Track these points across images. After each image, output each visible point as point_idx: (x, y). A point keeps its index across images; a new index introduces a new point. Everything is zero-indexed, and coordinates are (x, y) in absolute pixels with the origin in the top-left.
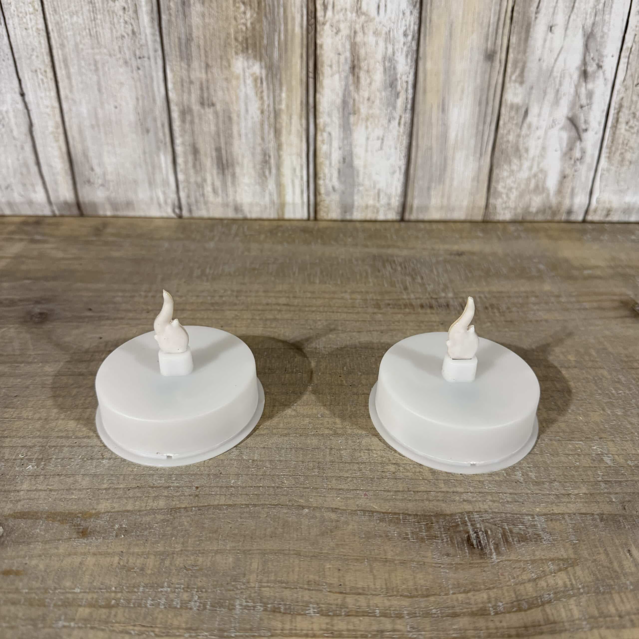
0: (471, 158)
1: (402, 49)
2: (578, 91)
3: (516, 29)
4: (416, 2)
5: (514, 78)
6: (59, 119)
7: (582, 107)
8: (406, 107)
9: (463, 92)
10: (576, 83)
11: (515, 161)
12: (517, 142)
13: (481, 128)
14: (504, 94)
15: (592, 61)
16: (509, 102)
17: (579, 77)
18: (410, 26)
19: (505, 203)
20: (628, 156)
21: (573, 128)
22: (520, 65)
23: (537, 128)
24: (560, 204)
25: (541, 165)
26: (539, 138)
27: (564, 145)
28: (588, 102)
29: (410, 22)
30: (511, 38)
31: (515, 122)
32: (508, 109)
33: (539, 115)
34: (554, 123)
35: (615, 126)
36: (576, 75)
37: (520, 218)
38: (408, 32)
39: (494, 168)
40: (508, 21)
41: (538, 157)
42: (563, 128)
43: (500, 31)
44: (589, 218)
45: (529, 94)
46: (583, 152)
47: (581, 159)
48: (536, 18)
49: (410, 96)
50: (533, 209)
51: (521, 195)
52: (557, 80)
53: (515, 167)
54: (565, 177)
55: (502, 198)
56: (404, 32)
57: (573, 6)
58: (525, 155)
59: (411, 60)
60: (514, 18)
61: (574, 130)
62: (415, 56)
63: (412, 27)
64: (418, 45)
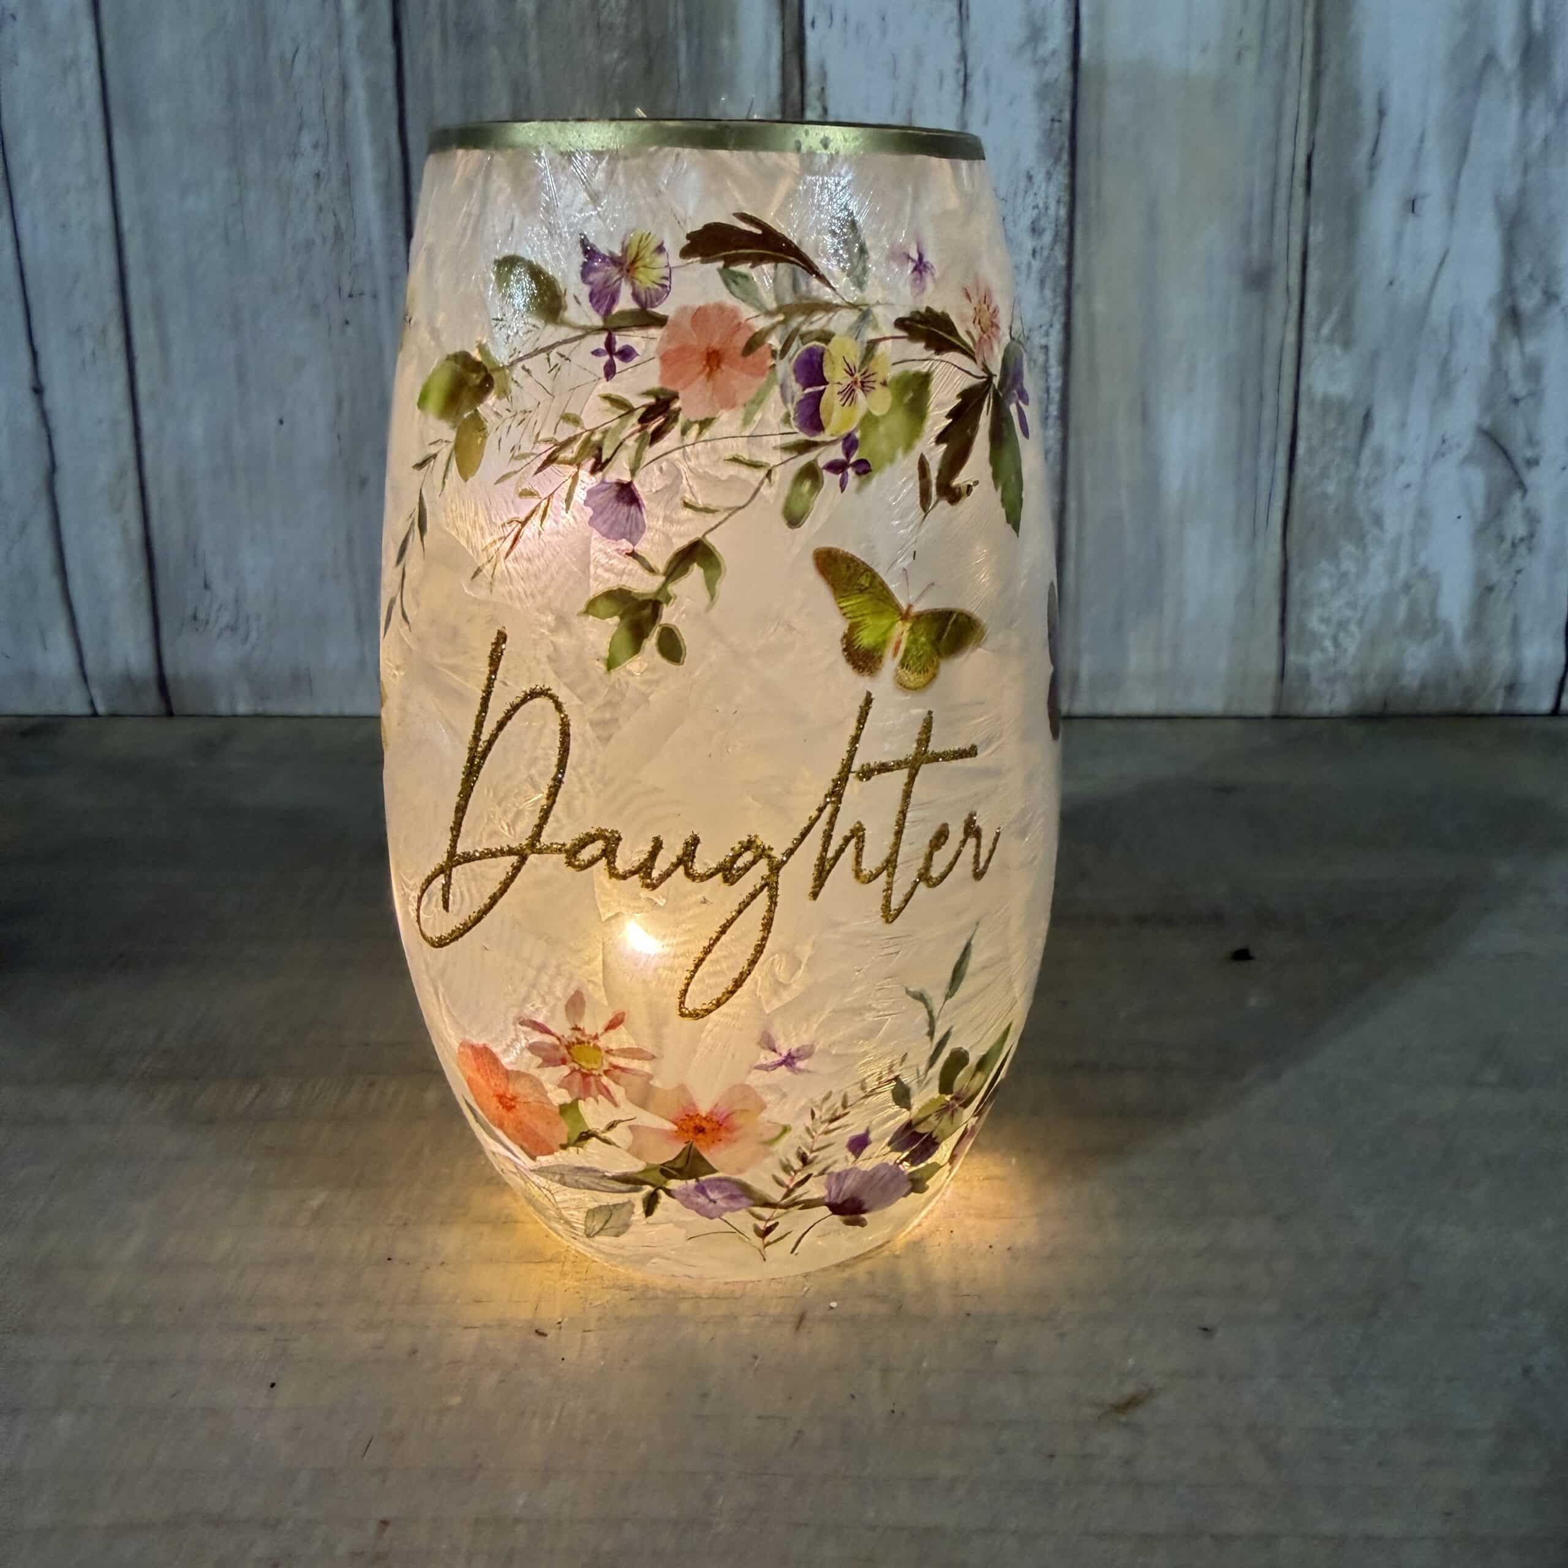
0: (1228, 543)
1: (1029, 265)
2: (1502, 360)
3: (1321, 208)
4: (1061, 149)
5: (1326, 330)
7: (1516, 401)
8: (1047, 410)
9: (1192, 370)
10: (1493, 339)
12: (1350, 497)
13: (1247, 461)
14: (1303, 371)
15: (1529, 283)
16: (1319, 394)
17: (1501, 325)
18: (1047, 208)
21: (1499, 454)
22: (1339, 298)
23: (1401, 460)
24: (1483, 665)
25: (1422, 558)
26: (1408, 486)
27: (1479, 502)
28: (1533, 386)
29: (1047, 197)
30: (1311, 230)
31: (1339, 444)
32: (1317, 411)
33: (1403, 425)
34: (1443, 447)
36: (1490, 323)
37: (1377, 708)
38: (1043, 223)
39: (1293, 569)
40: (1300, 191)
41: (1412, 535)
43: (1281, 217)
45: (1371, 371)
46: (1532, 519)
47: (1530, 540)
48: (1371, 180)
49: (1056, 384)
50: (1412, 681)
54: (1490, 589)
55: (1323, 650)
56: (1033, 223)
57: (1464, 151)
58: (1375, 531)
59: (1054, 291)
60: (1316, 184)
61: (1500, 460)
62: (1064, 282)
63: (1052, 211)
64: (1070, 254)
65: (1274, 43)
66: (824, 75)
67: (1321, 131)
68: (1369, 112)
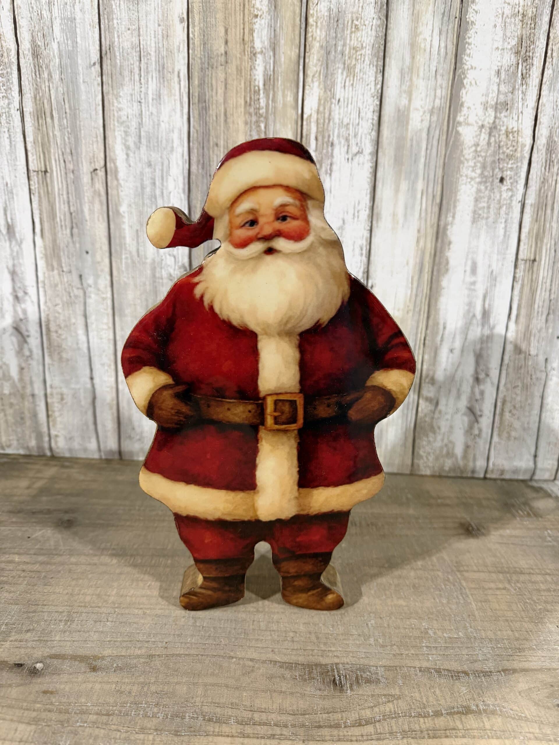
2: (474, 390)
3: (427, 350)
5: (427, 380)
6: (115, 396)
7: (477, 400)
10: (472, 385)
11: (431, 435)
12: (432, 422)
13: (406, 412)
14: (421, 391)
15: (481, 372)
16: (425, 396)
17: (474, 381)
19: (426, 463)
20: (513, 434)
21: (472, 414)
22: (431, 372)
23: (446, 414)
24: (466, 465)
25: (451, 438)
26: (447, 420)
27: (466, 425)
28: (481, 397)
30: (425, 356)
31: (430, 409)
32: (424, 400)
33: (447, 405)
34: (457, 411)
35: (502, 414)
36: (471, 380)
37: (438, 474)
39: (416, 438)
40: (422, 346)
41: (447, 433)
42: (464, 414)
44: (488, 476)
45: (439, 391)
46: (480, 430)
47: (479, 435)
48: (441, 344)
50: (447, 468)
51: (437, 459)
52: (458, 384)
53: (431, 439)
54: (468, 447)
55: (423, 459)
57: (466, 338)
58: (438, 431)
65: (417, 309)
68: (441, 327)
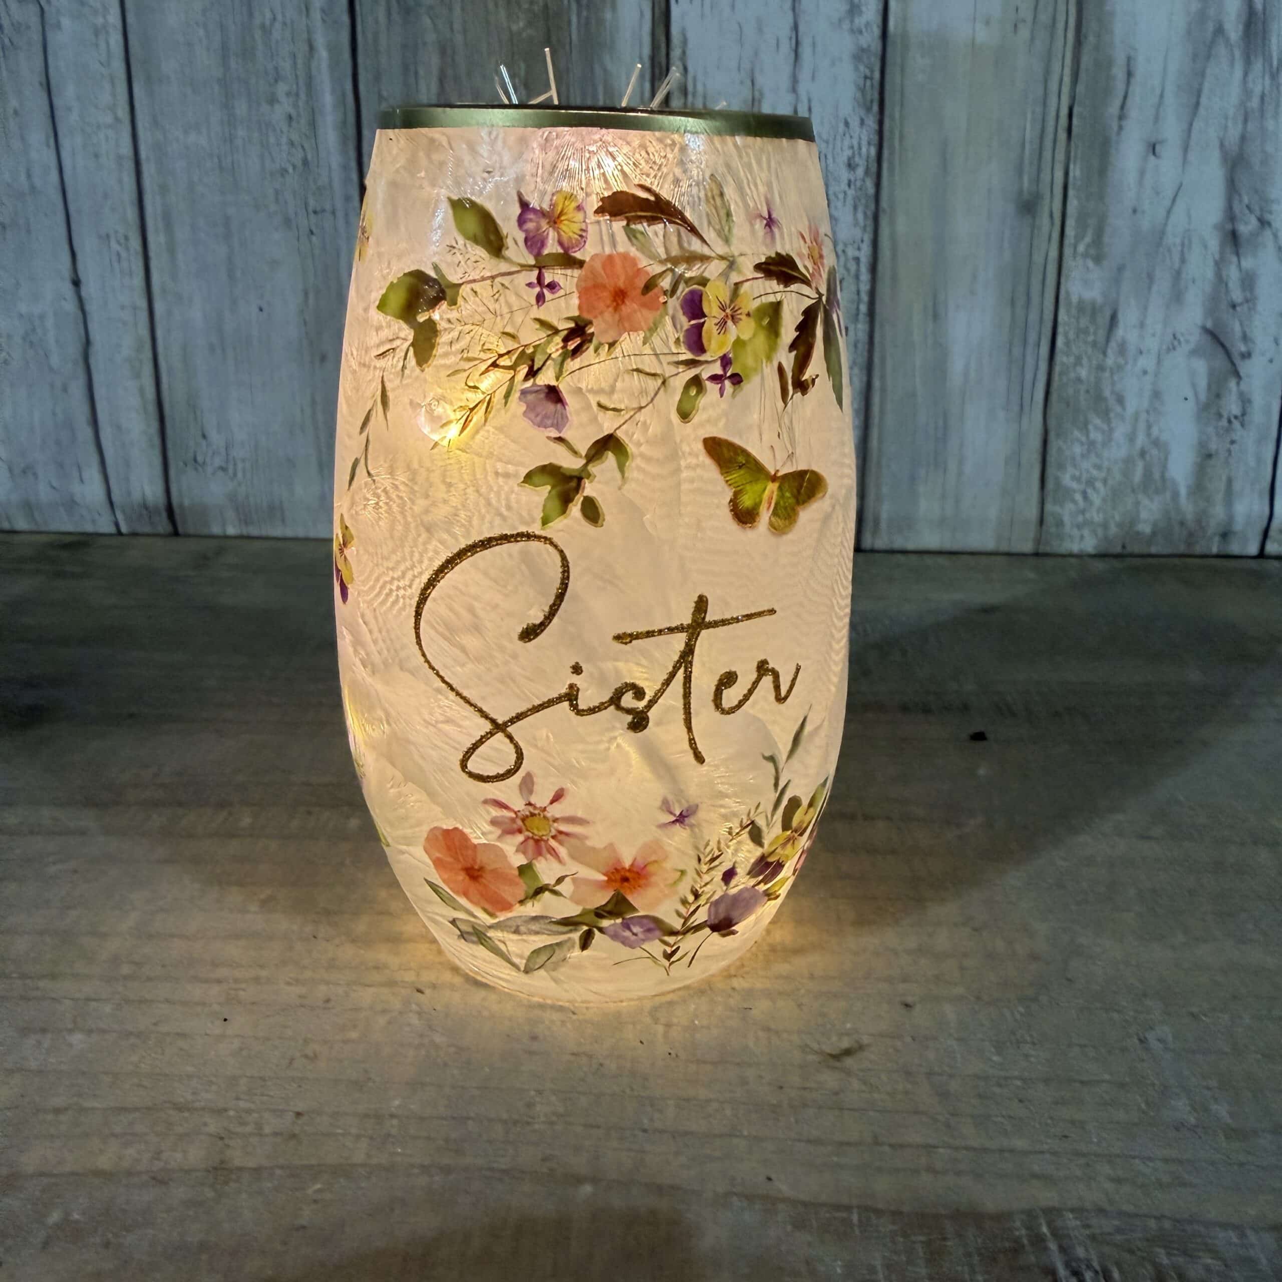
0: (1001, 414)
1: (845, 193)
2: (1224, 273)
3: (1079, 149)
4: (872, 101)
5: (1081, 248)
6: (145, 333)
7: (1234, 306)
8: (858, 309)
9: (974, 277)
10: (1217, 256)
11: (1096, 422)
12: (1098, 381)
13: (1017, 351)
14: (1063, 280)
15: (1247, 212)
16: (1074, 299)
17: (1222, 245)
18: (860, 148)
19: (1083, 512)
21: (1220, 349)
22: (1092, 222)
23: (1141, 353)
24: (1202, 516)
25: (1155, 431)
26: (1145, 372)
27: (1202, 386)
28: (1248, 295)
29: (860, 138)
30: (1072, 166)
31: (1091, 338)
32: (1074, 311)
33: (1142, 325)
34: (1176, 341)
36: (1214, 244)
37: (1118, 549)
38: (857, 159)
39: (1052, 436)
40: (1062, 136)
41: (1148, 412)
42: (1196, 352)
43: (1047, 155)
44: (1272, 548)
45: (1117, 280)
46: (1245, 401)
47: (1242, 417)
48: (1120, 128)
49: (865, 287)
50: (1145, 529)
51: (1115, 498)
52: (1176, 252)
53: (1097, 436)
54: (1209, 456)
55: (1074, 502)
56: (849, 159)
57: (1197, 104)
58: (1118, 409)
59: (865, 214)
60: (1075, 130)
61: (1221, 354)
62: (873, 207)
63: (864, 150)
64: (878, 185)
65: (1044, 17)
66: (685, 42)
67: (1081, 88)
68: (1119, 72)
